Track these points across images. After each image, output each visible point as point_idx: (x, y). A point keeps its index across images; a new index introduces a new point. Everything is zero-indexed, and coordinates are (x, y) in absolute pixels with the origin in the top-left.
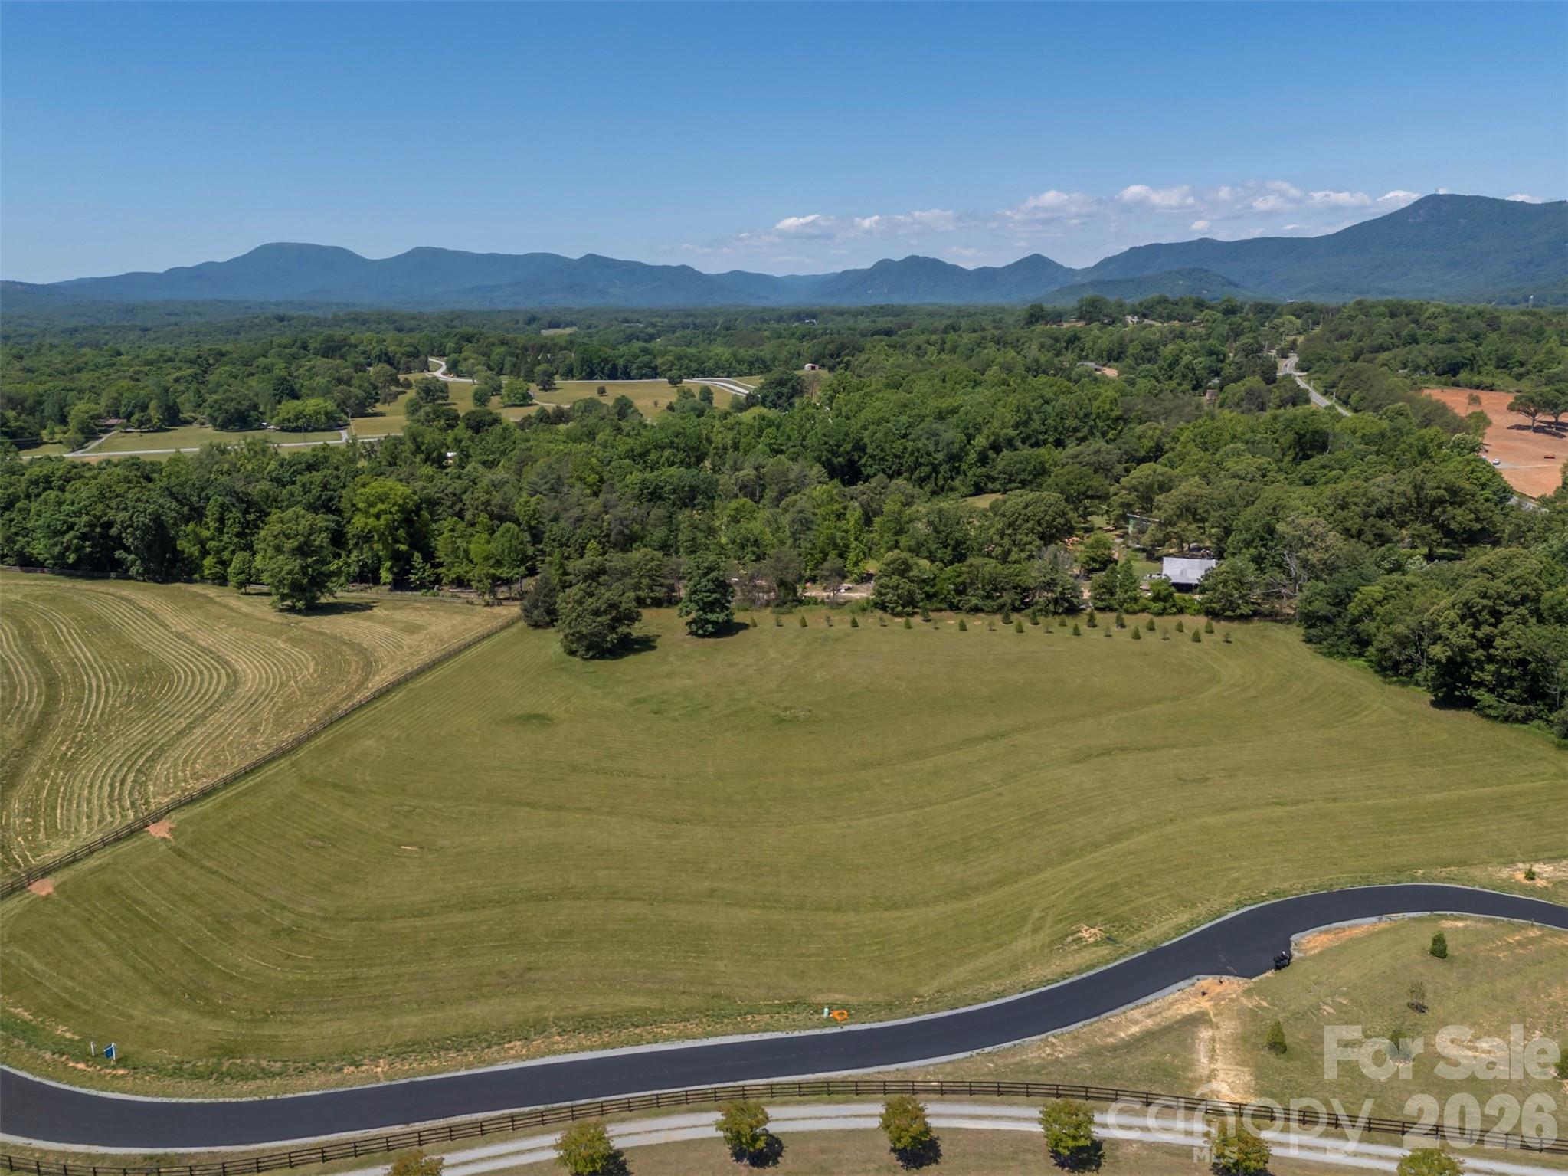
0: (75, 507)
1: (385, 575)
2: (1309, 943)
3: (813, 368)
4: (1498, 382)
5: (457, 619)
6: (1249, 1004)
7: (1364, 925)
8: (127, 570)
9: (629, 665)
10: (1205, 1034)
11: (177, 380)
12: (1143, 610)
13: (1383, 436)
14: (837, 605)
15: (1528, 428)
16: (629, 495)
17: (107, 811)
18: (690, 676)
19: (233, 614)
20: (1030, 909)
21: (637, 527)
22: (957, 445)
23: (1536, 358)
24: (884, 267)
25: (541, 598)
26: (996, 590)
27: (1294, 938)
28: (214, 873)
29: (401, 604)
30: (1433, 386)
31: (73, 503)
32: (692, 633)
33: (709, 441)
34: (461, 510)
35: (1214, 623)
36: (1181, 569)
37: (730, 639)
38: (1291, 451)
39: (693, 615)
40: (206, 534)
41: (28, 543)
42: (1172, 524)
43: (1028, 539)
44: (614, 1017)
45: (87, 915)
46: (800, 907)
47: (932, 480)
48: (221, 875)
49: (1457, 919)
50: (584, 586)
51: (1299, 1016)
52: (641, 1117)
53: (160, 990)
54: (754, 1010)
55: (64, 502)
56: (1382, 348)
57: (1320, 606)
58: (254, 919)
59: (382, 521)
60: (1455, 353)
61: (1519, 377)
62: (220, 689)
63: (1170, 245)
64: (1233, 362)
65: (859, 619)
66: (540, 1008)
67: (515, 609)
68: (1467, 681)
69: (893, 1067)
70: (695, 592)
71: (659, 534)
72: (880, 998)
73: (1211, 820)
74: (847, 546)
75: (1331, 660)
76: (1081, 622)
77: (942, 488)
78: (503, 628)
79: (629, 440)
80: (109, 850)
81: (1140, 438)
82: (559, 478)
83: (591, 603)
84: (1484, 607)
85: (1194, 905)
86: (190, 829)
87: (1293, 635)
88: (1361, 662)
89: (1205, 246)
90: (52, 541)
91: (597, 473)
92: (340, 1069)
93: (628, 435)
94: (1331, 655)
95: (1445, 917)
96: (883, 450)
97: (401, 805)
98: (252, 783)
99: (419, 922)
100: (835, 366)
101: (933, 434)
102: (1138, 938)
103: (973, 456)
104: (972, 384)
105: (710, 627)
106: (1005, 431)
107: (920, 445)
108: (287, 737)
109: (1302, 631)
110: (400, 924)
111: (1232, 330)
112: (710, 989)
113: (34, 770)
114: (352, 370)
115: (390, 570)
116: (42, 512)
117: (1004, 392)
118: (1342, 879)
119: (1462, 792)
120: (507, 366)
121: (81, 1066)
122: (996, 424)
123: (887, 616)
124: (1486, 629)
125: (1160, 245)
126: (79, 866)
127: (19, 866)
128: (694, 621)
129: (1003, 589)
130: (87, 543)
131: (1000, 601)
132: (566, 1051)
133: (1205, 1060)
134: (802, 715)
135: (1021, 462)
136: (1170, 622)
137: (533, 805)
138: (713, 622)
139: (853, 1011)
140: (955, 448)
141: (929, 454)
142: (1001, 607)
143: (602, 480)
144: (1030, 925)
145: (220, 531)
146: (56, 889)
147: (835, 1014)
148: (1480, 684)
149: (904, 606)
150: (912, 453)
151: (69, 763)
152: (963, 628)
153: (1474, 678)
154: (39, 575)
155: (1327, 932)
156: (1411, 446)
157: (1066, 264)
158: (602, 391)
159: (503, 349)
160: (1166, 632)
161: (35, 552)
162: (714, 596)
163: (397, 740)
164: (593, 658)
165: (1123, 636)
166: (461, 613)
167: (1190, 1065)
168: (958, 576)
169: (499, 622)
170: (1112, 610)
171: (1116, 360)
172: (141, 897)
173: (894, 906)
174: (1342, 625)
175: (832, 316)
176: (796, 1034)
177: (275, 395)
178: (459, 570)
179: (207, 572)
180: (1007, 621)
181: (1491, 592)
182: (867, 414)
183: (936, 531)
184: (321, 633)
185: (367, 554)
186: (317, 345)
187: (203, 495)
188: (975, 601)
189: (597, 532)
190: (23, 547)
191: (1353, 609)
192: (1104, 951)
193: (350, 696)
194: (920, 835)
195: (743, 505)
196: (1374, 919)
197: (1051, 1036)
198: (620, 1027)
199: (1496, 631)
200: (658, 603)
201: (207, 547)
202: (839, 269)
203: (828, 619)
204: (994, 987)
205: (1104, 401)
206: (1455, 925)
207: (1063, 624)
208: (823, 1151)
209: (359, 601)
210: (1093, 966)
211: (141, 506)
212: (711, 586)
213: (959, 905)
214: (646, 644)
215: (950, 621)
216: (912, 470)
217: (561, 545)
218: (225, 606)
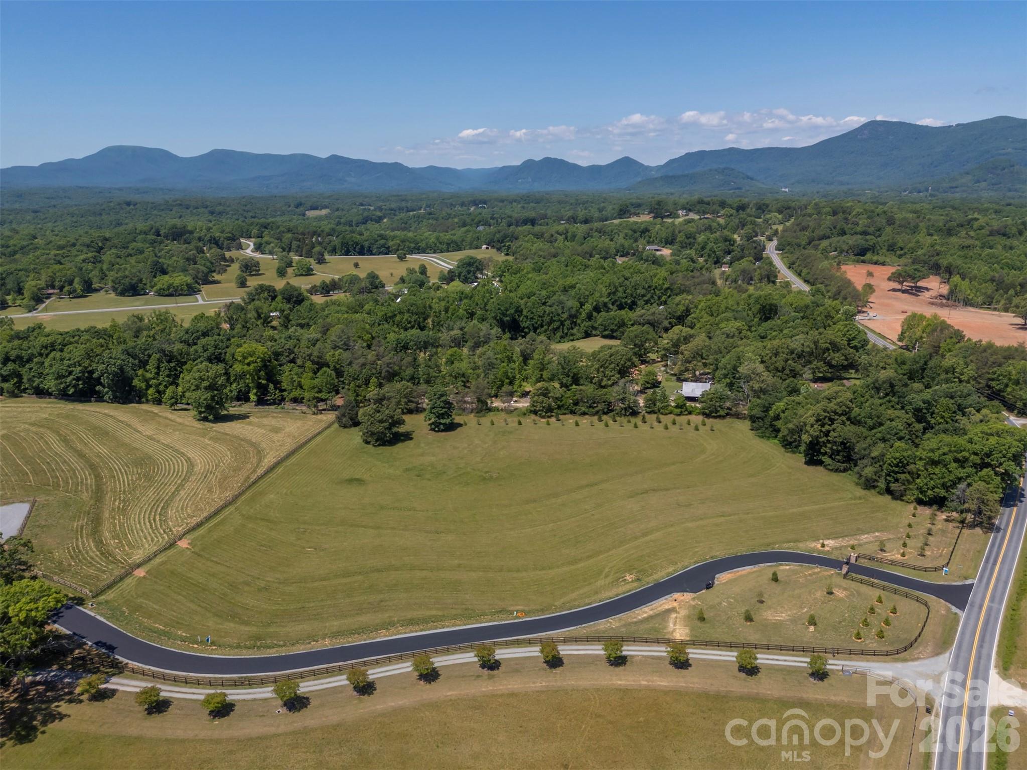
0: (71, 362)
1: (252, 397)
2: (723, 578)
3: (487, 248)
4: (888, 260)
5: (299, 423)
6: (693, 603)
7: (748, 569)
8: (103, 397)
9: (399, 448)
10: (674, 615)
11: (84, 261)
12: (670, 413)
13: (807, 307)
14: (509, 411)
15: (899, 290)
16: (390, 348)
17: (153, 535)
18: (433, 456)
19: (174, 423)
20: (604, 568)
21: (396, 368)
22: (575, 309)
23: (910, 245)
24: (529, 165)
25: (347, 411)
26: (594, 403)
27: (717, 576)
28: (219, 563)
29: (265, 414)
30: (850, 263)
31: (69, 360)
32: (431, 430)
33: (430, 307)
34: (294, 358)
35: (706, 419)
36: (692, 389)
37: (452, 433)
38: (758, 315)
39: (433, 420)
40: (148, 375)
41: (42, 382)
42: (689, 362)
43: (612, 374)
44: (424, 619)
45: (168, 584)
46: (501, 570)
47: (561, 330)
48: (222, 564)
49: (787, 565)
50: (374, 407)
51: (712, 607)
52: (442, 656)
53: (216, 615)
54: (484, 614)
55: (64, 359)
56: (825, 237)
57: (757, 412)
58: (247, 584)
59: (252, 367)
60: (864, 242)
61: (900, 256)
62: (185, 470)
63: (711, 151)
64: (739, 245)
65: (522, 420)
66: (390, 617)
67: (331, 416)
68: (819, 452)
69: (544, 634)
70: (434, 408)
71: (409, 371)
72: (538, 607)
73: (689, 525)
74: (514, 377)
75: (762, 440)
76: (638, 420)
77: (567, 334)
78: (326, 428)
79: (383, 308)
80: (163, 554)
81: (677, 305)
82: (348, 337)
83: (378, 416)
84: (826, 417)
85: (676, 563)
86: (199, 543)
87: (744, 426)
88: (776, 441)
89: (733, 153)
90: (59, 381)
91: (370, 334)
92: (310, 643)
93: (382, 305)
94: (763, 437)
95: (781, 565)
96: (532, 313)
97: (299, 528)
98: (219, 519)
99: (325, 583)
100: (501, 248)
101: (561, 303)
102: (651, 579)
103: (584, 315)
104: (584, 267)
105: (442, 427)
106: (602, 299)
107: (553, 310)
108: (229, 494)
109: (750, 423)
110: (316, 584)
111: (741, 222)
112: (464, 606)
113: (107, 515)
114: (195, 252)
115: (256, 394)
116: (52, 365)
117: (602, 273)
118: (742, 550)
119: (806, 508)
120: (294, 246)
121: (196, 646)
122: (597, 295)
123: (537, 418)
124: (827, 427)
125: (704, 151)
126: (152, 562)
127: (123, 564)
128: (433, 423)
129: (598, 402)
130: (80, 382)
131: (597, 409)
132: (406, 633)
133: (672, 625)
134: (494, 475)
135: (611, 319)
136: (683, 419)
137: (365, 527)
138: (445, 424)
139: (527, 613)
140: (573, 311)
141: (558, 315)
142: (597, 412)
143: (373, 338)
144: (604, 574)
145: (157, 374)
146: (147, 573)
147: (519, 614)
148: (825, 454)
149: (546, 413)
150: (549, 314)
151: (123, 511)
152: (577, 424)
153: (822, 451)
154: (48, 400)
155: (731, 573)
156: (821, 313)
157: (646, 163)
158: (356, 265)
159: (290, 235)
160: (681, 425)
161: (46, 387)
162: (444, 410)
163: (286, 494)
164: (379, 445)
165: (659, 428)
166: (300, 419)
167: (666, 627)
168: (575, 396)
169: (323, 425)
170: (655, 413)
171: (670, 244)
172: (189, 576)
173: (543, 569)
174: (768, 421)
175: (496, 203)
176: (503, 622)
177: (152, 272)
178: (296, 393)
179: (150, 397)
180: (600, 420)
181: (828, 409)
182: (523, 290)
183: (563, 368)
184: (227, 434)
185: (242, 385)
186: (166, 231)
187: (146, 353)
188: (584, 409)
189: (374, 371)
190: (38, 385)
191: (771, 413)
192: (635, 584)
193: (254, 471)
194: (555, 536)
195: (455, 352)
196: (752, 567)
197: (610, 619)
198: (427, 622)
199: (831, 428)
200: (410, 412)
201: (150, 383)
202: (500, 165)
203: (505, 420)
204: (587, 601)
205: (659, 279)
206: (785, 568)
207: (629, 422)
208: (517, 664)
209: (240, 413)
210: (630, 591)
211: (112, 361)
212: (442, 405)
213: (573, 567)
214: (407, 437)
215: (570, 420)
216: (549, 324)
217: (354, 379)
218: (166, 418)
